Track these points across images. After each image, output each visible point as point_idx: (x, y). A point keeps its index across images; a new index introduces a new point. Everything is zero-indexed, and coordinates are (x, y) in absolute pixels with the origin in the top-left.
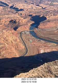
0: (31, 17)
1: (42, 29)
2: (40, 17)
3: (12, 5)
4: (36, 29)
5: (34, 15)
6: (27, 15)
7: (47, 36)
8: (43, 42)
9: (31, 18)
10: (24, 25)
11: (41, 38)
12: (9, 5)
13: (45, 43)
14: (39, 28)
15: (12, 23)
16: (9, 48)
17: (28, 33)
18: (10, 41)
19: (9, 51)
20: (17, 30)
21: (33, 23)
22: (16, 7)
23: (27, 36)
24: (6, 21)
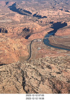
0: (52, 24)
1: (59, 37)
2: (61, 23)
3: (36, 13)
4: (52, 36)
5: (56, 22)
6: (48, 23)
7: (61, 43)
8: (53, 49)
9: (52, 26)
10: (37, 33)
11: (53, 45)
12: (32, 13)
13: (54, 50)
14: (56, 36)
15: (25, 31)
16: (9, 55)
17: (40, 41)
18: (13, 48)
19: (8, 57)
20: (29, 38)
21: (51, 30)
22: (39, 15)
23: (38, 43)
24: (19, 29)
